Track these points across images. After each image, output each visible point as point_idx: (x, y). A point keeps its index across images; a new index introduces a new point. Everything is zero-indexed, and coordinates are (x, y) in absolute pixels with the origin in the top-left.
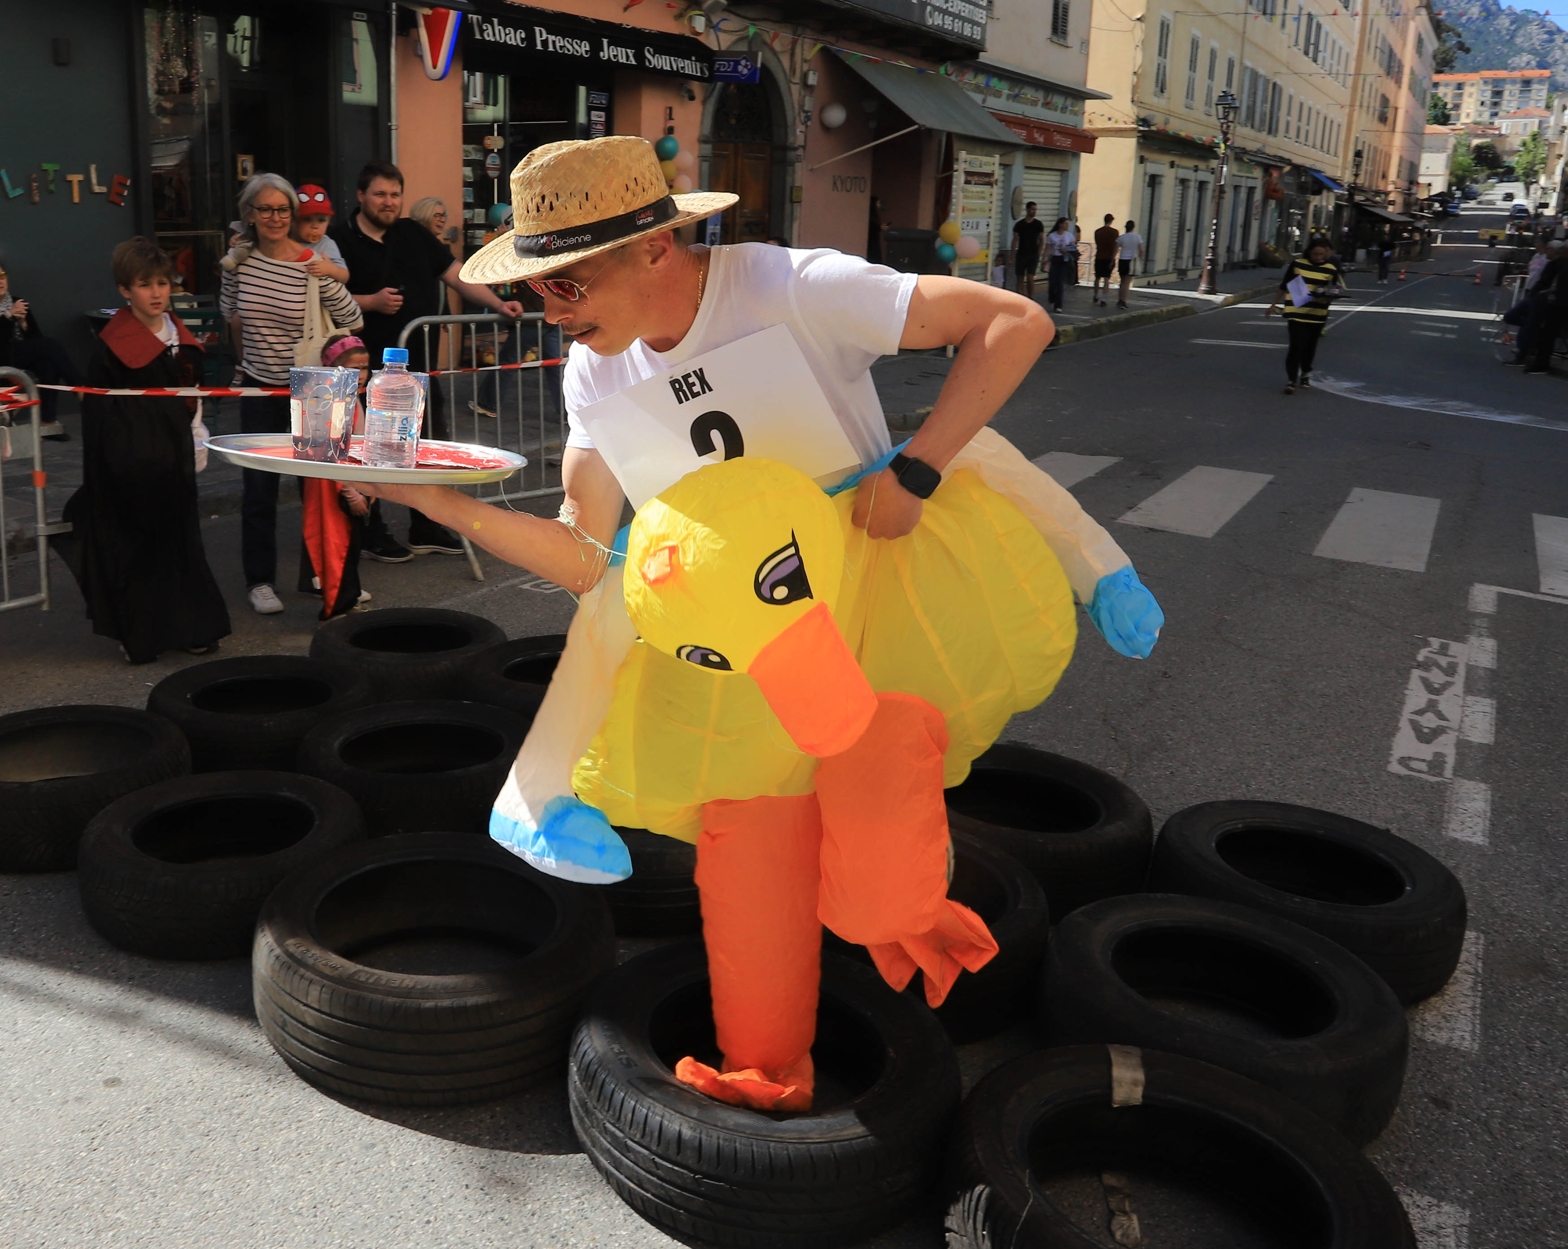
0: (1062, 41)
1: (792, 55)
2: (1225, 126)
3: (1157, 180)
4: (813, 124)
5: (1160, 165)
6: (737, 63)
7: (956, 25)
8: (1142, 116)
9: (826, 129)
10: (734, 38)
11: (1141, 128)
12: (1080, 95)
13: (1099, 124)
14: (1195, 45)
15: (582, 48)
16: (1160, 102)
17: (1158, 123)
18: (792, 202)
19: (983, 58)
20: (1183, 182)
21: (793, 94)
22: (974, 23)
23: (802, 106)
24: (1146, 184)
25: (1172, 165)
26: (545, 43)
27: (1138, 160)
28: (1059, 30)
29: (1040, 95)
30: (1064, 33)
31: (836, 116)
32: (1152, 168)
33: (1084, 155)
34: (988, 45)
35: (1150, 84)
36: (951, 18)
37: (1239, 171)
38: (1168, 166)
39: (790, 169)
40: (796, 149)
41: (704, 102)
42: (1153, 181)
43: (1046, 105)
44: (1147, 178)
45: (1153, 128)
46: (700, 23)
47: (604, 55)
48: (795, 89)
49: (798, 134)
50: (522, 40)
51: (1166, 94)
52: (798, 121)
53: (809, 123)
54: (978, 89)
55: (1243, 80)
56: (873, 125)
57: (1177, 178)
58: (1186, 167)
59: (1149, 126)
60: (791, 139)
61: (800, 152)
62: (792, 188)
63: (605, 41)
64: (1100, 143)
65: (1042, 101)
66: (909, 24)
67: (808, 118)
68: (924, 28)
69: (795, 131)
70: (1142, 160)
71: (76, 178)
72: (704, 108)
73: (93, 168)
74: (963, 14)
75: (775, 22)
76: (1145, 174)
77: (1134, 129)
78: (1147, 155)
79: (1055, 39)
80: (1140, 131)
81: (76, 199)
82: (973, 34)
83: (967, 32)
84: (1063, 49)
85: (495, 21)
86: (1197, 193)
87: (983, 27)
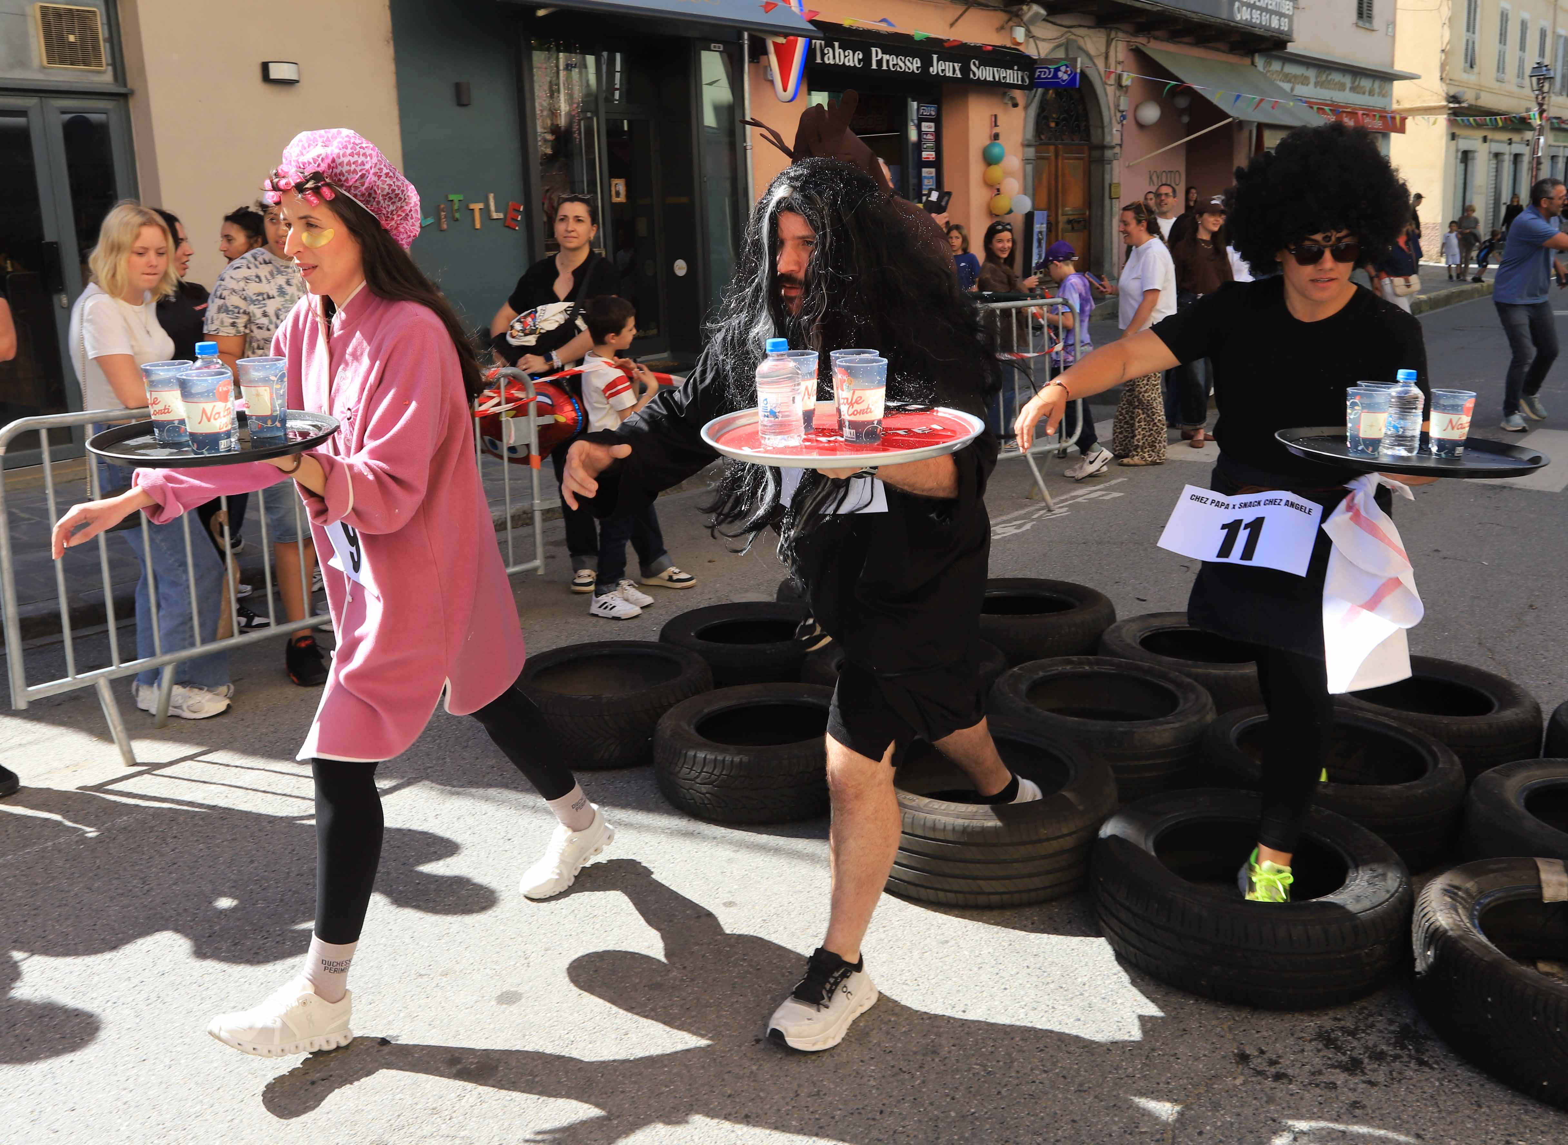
0: (1367, 25)
1: (1107, 57)
2: (1540, 97)
3: (1470, 156)
4: (1129, 122)
5: (1472, 141)
6: (1057, 70)
7: (1263, 18)
8: (1452, 94)
9: (1141, 126)
10: (1051, 45)
11: (1452, 105)
12: (1387, 77)
13: (1406, 105)
14: (1504, 17)
15: (913, 65)
16: (1471, 78)
17: (1469, 98)
18: (1111, 198)
19: (1291, 48)
20: (1497, 155)
21: (1108, 95)
22: (1281, 15)
23: (1117, 106)
24: (1459, 161)
25: (1485, 139)
26: (880, 62)
27: (1450, 137)
28: (1365, 15)
29: (1347, 80)
30: (1370, 17)
31: (1151, 113)
32: (1464, 145)
33: (1394, 136)
34: (1295, 35)
35: (1459, 61)
36: (1259, 12)
37: (1555, 141)
38: (1480, 140)
39: (1108, 167)
40: (1113, 147)
41: (1026, 108)
42: (1466, 157)
43: (1353, 89)
44: (1460, 154)
45: (1464, 105)
46: (1020, 34)
47: (933, 70)
48: (1111, 90)
49: (1114, 133)
50: (860, 61)
51: (1476, 70)
52: (1114, 121)
53: (1124, 122)
54: (1287, 78)
55: (1557, 50)
56: (1185, 119)
57: (1490, 153)
58: (1500, 142)
59: (1459, 102)
60: (1108, 139)
61: (1117, 150)
62: (1110, 185)
63: (935, 57)
64: (1409, 122)
65: (1348, 85)
66: (1219, 20)
67: (1124, 117)
68: (1232, 24)
69: (1111, 130)
70: (1453, 137)
71: (477, 207)
72: (1026, 113)
73: (491, 197)
74: (1270, 7)
75: (1089, 27)
76: (1457, 151)
77: (1443, 107)
78: (1458, 132)
79: (1360, 23)
80: (1450, 109)
81: (478, 226)
82: (1280, 25)
83: (1275, 24)
84: (1369, 33)
85: (836, 44)
86: (1512, 166)
87: (1290, 18)
